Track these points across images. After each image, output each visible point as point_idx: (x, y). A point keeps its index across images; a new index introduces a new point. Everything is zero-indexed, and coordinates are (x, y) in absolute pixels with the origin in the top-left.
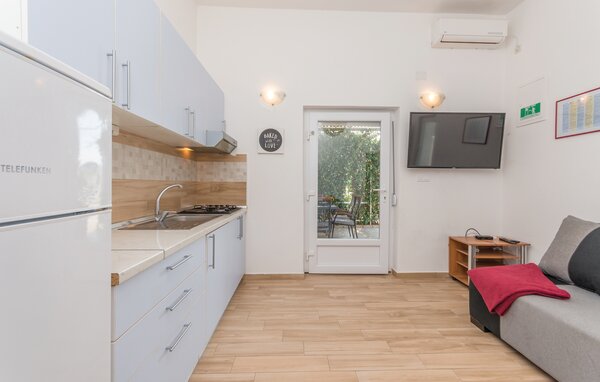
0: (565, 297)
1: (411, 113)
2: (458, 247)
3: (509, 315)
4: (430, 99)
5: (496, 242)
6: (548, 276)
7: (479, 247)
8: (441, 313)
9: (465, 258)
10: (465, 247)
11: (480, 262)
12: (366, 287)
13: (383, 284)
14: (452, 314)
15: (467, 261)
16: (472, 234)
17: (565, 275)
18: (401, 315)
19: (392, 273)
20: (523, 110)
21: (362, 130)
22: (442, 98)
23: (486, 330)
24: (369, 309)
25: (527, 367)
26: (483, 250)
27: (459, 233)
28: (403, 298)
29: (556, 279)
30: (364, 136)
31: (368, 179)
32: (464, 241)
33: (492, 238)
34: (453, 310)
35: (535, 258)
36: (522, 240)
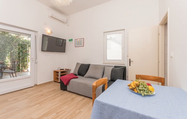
0: (77, 78)
1: (43, 35)
2: (56, 73)
3: (69, 85)
4: (48, 32)
5: (65, 70)
6: (75, 75)
7: (61, 72)
8: (53, 91)
9: (58, 75)
10: (58, 72)
11: (61, 75)
12: (26, 92)
13: (33, 90)
14: (56, 90)
15: (58, 76)
16: (59, 69)
17: (77, 74)
18: (42, 96)
19: (36, 85)
20: (69, 40)
21: (16, 35)
22: (52, 32)
23: (64, 90)
24: (29, 99)
25: (72, 94)
26: (62, 72)
27: (56, 69)
28: (41, 91)
29: (76, 75)
30: (17, 37)
31: (19, 54)
32: (57, 71)
33: (63, 69)
34: (56, 89)
35: (72, 72)
36: (70, 69)
